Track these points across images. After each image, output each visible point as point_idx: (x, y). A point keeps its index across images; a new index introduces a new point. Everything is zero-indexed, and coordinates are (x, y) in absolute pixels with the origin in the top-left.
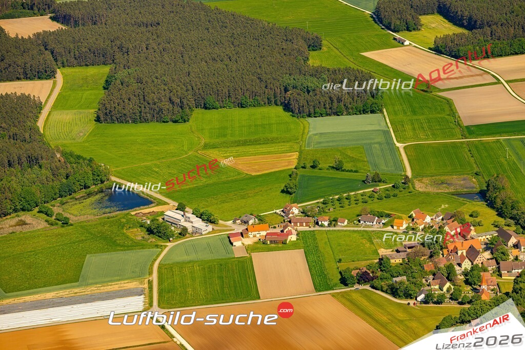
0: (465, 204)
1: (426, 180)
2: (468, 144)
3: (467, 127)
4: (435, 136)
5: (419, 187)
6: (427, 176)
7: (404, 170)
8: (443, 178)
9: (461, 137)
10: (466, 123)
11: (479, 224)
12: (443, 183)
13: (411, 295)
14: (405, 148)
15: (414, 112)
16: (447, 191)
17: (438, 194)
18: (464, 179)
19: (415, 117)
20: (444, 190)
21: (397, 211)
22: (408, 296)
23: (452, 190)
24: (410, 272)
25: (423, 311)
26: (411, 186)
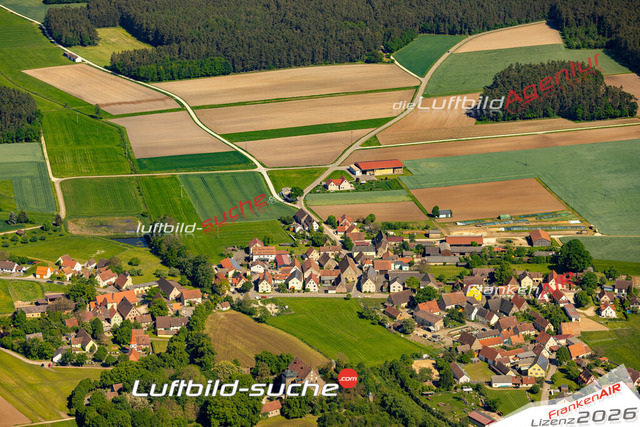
0: (125, 250)
1: (82, 222)
2: (137, 179)
3: (138, 160)
4: (99, 170)
5: (73, 229)
6: (83, 217)
7: (57, 208)
8: (102, 219)
9: (130, 171)
10: (138, 155)
11: (138, 274)
12: (102, 225)
13: (46, 355)
14: (61, 183)
15: (78, 142)
16: (105, 234)
17: (94, 238)
18: (128, 221)
19: (79, 148)
20: (102, 233)
21: (42, 256)
22: (42, 356)
23: (111, 233)
24: (48, 328)
25: (59, 374)
26: (63, 228)
